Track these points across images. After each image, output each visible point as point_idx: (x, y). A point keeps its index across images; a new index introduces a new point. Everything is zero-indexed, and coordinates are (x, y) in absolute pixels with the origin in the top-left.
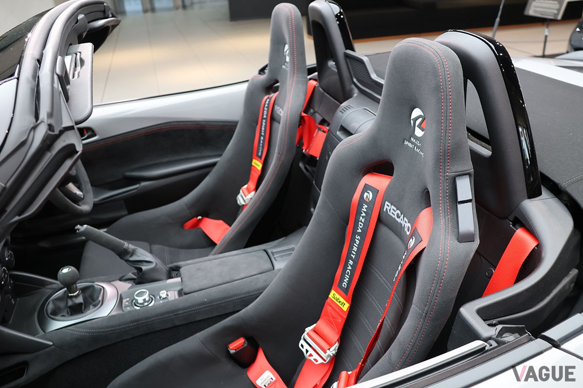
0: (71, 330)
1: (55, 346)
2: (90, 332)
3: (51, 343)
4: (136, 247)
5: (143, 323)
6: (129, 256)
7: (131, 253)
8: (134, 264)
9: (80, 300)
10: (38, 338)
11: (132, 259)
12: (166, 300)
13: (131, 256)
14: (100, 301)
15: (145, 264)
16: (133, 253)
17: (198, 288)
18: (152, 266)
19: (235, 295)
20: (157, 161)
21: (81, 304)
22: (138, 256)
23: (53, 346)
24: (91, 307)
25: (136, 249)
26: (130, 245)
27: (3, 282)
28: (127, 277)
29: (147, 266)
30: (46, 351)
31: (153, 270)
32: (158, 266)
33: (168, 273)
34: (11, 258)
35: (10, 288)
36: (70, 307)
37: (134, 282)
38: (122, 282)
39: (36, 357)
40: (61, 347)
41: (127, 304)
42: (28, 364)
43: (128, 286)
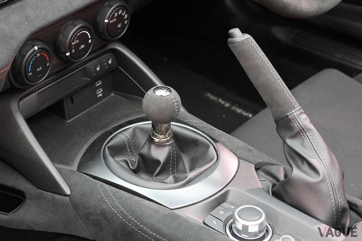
0: (105, 191)
1: (70, 199)
2: (125, 217)
3: (68, 191)
4: (312, 127)
6: (289, 134)
7: (296, 130)
9: (161, 155)
10: (58, 170)
11: (289, 142)
13: (293, 137)
14: (186, 178)
15: (306, 168)
16: (299, 133)
18: (312, 178)
21: (158, 162)
22: (303, 145)
23: (68, 198)
24: (171, 177)
25: (309, 130)
26: (304, 116)
27: (68, 54)
28: (273, 169)
29: (305, 172)
30: (54, 199)
31: (310, 186)
32: (325, 188)
33: (337, 211)
34: (116, 23)
35: (98, 69)
36: (141, 156)
37: (274, 186)
38: (257, 169)
39: (39, 197)
40: (76, 207)
41: (221, 212)
42: (25, 197)
43: (254, 187)
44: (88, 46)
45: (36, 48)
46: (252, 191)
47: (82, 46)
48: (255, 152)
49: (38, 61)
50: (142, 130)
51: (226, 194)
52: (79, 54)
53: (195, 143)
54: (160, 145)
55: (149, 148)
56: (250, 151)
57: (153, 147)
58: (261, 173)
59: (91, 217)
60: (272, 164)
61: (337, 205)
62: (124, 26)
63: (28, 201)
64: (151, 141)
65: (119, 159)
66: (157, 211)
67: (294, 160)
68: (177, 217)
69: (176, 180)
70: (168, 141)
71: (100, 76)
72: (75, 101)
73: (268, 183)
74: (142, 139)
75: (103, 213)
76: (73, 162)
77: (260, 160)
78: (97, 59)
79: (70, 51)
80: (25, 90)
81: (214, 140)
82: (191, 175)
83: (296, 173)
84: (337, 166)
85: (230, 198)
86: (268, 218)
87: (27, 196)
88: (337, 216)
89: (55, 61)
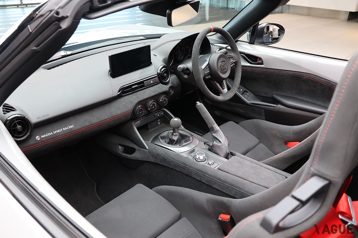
0: (158, 148)
2: (164, 155)
3: (148, 148)
4: (220, 130)
5: (187, 168)
8: (214, 139)
9: (175, 138)
10: (146, 142)
11: (213, 134)
12: (209, 166)
15: (218, 141)
16: (216, 132)
17: (226, 170)
19: (239, 188)
20: (295, 96)
22: (217, 135)
23: (148, 150)
24: (178, 145)
25: (219, 131)
27: (149, 109)
28: (209, 144)
29: (217, 143)
30: (144, 150)
31: (219, 147)
32: (223, 147)
33: (227, 154)
34: (164, 101)
35: (158, 115)
36: (170, 139)
37: (209, 148)
38: (204, 144)
39: (139, 150)
40: (150, 153)
41: (192, 154)
42: (135, 150)
43: (203, 148)
44: (155, 107)
45: (140, 106)
46: (202, 149)
47: (154, 107)
48: (204, 139)
49: (140, 110)
50: (171, 132)
51: (194, 149)
52: (152, 109)
53: (186, 136)
54: (175, 136)
55: (172, 136)
56: (203, 139)
57: (173, 136)
58: (206, 145)
59: (154, 155)
60: (208, 142)
61: (226, 152)
62: (166, 102)
63: (136, 151)
64: (173, 134)
65: (163, 140)
66: (173, 153)
67: (215, 140)
68: (179, 155)
69: (180, 145)
70: (178, 134)
71: (159, 118)
72: (152, 125)
73: (207, 147)
74: (170, 134)
75: (158, 154)
76: (150, 140)
77: (205, 141)
78: (158, 113)
79: (150, 108)
80: (137, 119)
81: (192, 135)
82: (184, 144)
83: (215, 143)
84: (227, 141)
85: (195, 151)
86: (206, 156)
87: (136, 150)
88: (227, 155)
89: (145, 111)
